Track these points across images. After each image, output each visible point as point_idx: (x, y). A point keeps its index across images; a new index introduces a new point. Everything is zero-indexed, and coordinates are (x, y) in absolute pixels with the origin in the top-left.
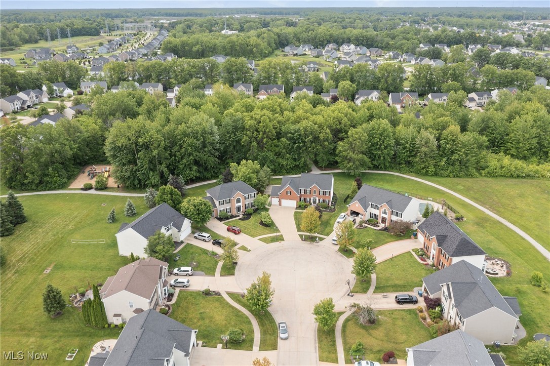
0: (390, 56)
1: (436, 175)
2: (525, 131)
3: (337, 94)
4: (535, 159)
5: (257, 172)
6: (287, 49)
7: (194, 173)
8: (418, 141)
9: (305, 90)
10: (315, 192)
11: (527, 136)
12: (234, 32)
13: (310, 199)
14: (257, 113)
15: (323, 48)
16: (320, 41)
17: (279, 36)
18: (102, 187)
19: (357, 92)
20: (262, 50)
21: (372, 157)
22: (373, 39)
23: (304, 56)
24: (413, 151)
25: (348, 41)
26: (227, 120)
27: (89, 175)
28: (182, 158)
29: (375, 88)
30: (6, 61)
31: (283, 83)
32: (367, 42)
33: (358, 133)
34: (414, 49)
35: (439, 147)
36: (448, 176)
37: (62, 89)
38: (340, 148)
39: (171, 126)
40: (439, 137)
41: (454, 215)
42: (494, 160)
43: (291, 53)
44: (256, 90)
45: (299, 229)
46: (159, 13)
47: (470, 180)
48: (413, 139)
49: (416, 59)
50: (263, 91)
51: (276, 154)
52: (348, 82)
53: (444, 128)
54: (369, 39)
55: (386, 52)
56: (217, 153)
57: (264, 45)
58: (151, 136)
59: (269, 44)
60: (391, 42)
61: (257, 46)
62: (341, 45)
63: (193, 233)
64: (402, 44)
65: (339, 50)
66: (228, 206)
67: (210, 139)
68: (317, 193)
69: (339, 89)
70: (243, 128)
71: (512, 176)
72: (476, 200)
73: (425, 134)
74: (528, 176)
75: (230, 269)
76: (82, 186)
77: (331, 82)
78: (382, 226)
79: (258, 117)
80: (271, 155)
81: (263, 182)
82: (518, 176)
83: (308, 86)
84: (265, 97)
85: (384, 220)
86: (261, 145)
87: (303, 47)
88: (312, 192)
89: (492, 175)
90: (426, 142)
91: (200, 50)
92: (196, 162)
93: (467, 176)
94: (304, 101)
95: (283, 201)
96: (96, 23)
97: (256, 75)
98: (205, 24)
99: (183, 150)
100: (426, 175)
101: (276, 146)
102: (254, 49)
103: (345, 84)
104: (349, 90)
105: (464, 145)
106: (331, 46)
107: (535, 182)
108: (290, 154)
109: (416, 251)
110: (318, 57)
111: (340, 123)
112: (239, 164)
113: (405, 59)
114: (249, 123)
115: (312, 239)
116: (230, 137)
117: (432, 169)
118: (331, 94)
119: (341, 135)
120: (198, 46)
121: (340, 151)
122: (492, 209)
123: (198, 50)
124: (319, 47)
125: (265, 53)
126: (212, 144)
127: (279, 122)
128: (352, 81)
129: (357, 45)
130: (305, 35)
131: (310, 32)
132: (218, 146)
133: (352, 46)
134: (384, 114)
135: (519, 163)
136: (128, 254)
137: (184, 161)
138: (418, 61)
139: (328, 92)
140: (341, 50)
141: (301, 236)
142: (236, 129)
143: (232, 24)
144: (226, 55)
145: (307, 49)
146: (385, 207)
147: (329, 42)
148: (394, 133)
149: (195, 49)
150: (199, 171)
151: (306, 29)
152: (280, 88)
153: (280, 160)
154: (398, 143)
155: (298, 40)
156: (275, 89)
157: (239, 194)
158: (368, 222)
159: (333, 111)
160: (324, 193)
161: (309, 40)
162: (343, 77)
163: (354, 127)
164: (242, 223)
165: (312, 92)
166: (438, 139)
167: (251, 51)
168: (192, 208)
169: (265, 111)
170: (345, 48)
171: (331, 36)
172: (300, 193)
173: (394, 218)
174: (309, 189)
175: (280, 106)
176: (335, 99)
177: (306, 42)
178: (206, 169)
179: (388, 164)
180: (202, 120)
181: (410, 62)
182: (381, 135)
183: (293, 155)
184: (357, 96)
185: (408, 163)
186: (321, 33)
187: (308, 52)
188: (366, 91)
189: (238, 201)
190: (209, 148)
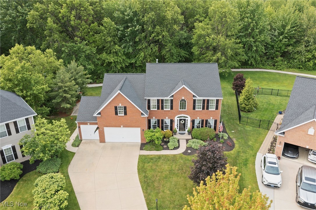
10: (183, 104)
13: (172, 122)
68: (189, 104)
81: (65, 92)
88: (177, 104)
95: (107, 131)
108: (120, 46)
172: (149, 108)
174: (168, 98)
183: (125, 47)
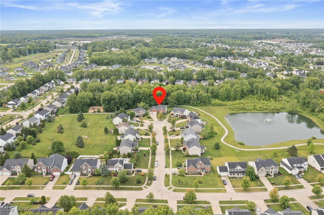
0: (192, 63)
1: (197, 106)
2: (223, 92)
3: (168, 82)
4: (226, 100)
5: (145, 106)
6: (146, 60)
7: (126, 107)
8: (191, 96)
9: (156, 80)
11: (223, 94)
12: (117, 49)
14: (143, 89)
15: (163, 59)
16: (161, 56)
17: (142, 54)
18: (99, 111)
19: (175, 80)
20: (135, 61)
21: (178, 101)
22: (185, 54)
23: (154, 64)
24: (190, 99)
25: (174, 56)
26: (134, 91)
27: (92, 109)
28: (123, 103)
29: (182, 79)
30: (19, 68)
31: (147, 78)
32: (183, 56)
33: (174, 94)
34: (203, 60)
35: (197, 97)
36: (200, 106)
37: (59, 81)
38: (168, 98)
39: (119, 93)
40: (198, 95)
41: (198, 114)
42: (214, 101)
43: (148, 62)
44: (137, 81)
45: (158, 118)
46: (71, 36)
47: (206, 107)
48: (190, 96)
49: (202, 65)
50: (140, 81)
51: (149, 101)
52: (173, 77)
53: (199, 92)
54: (183, 54)
55: (191, 60)
56: (132, 101)
57: (136, 59)
58: (115, 96)
59: (138, 58)
60: (193, 56)
61: (133, 60)
62: (171, 57)
63: (131, 120)
64: (198, 58)
65: (170, 60)
66: (138, 114)
67: (130, 97)
68: (162, 110)
69: (169, 80)
70: (140, 94)
71: (218, 105)
72: (206, 111)
73: (193, 94)
74: (223, 105)
75: (142, 126)
76: (93, 112)
77: (166, 77)
78: (179, 117)
79: (144, 90)
80: (148, 101)
81: (147, 108)
82: (220, 105)
83: (157, 79)
84: (141, 83)
85: (179, 115)
86: (145, 99)
87: (153, 59)
89: (213, 105)
90: (194, 96)
91: (107, 62)
92: (127, 104)
93: (206, 106)
94: (157, 85)
95: (153, 112)
96: (44, 45)
97: (136, 74)
98: (102, 46)
99: (123, 100)
100: (194, 106)
101: (150, 99)
102: (132, 61)
103: (171, 78)
104: (172, 80)
105: (204, 97)
106: (166, 58)
107: (224, 107)
109: (186, 121)
110: (160, 64)
111: (168, 91)
112: (140, 103)
113: (198, 65)
114: (142, 92)
115: (161, 120)
116: (136, 96)
117: (195, 104)
118: (166, 81)
119: (168, 95)
120: (106, 60)
121: (169, 99)
122: (209, 113)
123: (106, 62)
124: (160, 58)
125: (137, 62)
126: (131, 98)
127: (150, 91)
128: (174, 76)
129: (178, 58)
130: (153, 53)
131: (156, 52)
132: (132, 99)
133: (176, 58)
134: (182, 89)
135: (221, 102)
136: (116, 124)
137: (124, 103)
138: (203, 66)
139: (165, 81)
140: (171, 60)
141: (159, 120)
142: (138, 94)
143: (116, 45)
144: (119, 64)
145: (155, 60)
146: (179, 112)
147: (165, 56)
148: (184, 94)
149: (105, 61)
150: (128, 106)
151: (154, 49)
152: (146, 79)
153: (151, 103)
154: (185, 97)
155: (151, 55)
156: (145, 80)
157: (141, 111)
158: (176, 116)
159: (166, 88)
160: (164, 110)
161: (156, 55)
162: (171, 75)
163: (173, 92)
164: (143, 118)
165: (159, 81)
166: (197, 96)
167: (130, 62)
168: (130, 113)
169: (145, 88)
170: (173, 59)
171: (166, 53)
172: (158, 110)
173: (182, 114)
174: (160, 109)
175: (150, 87)
176: (167, 83)
177: (155, 56)
178: (129, 106)
179: (183, 103)
180: (128, 91)
181: (200, 66)
182: (180, 94)
184: (176, 82)
185: (189, 103)
186: (161, 52)
187: (156, 61)
188: (179, 80)
189: (141, 112)
190: (130, 99)
